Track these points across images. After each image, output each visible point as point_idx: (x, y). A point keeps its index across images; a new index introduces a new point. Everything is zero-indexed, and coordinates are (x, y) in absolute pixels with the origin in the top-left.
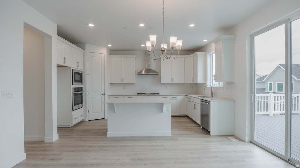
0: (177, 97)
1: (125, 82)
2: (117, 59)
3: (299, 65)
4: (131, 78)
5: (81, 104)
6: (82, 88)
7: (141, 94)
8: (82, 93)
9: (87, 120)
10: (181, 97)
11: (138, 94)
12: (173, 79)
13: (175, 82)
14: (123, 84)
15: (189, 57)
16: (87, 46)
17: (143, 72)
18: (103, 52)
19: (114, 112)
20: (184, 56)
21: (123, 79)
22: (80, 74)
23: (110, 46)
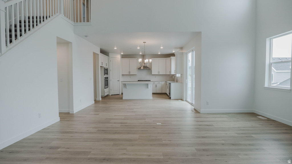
0: (161, 82)
1: (131, 74)
2: (126, 60)
3: (280, 58)
4: (134, 71)
5: (107, 86)
6: (108, 77)
7: (140, 81)
8: (108, 80)
9: (110, 95)
10: (163, 83)
11: (138, 81)
12: (159, 72)
13: (160, 74)
14: (130, 75)
15: (168, 59)
16: (110, 54)
17: (142, 68)
18: (119, 57)
19: (126, 88)
20: (165, 58)
21: (129, 72)
22: (107, 70)
23: (122, 54)
